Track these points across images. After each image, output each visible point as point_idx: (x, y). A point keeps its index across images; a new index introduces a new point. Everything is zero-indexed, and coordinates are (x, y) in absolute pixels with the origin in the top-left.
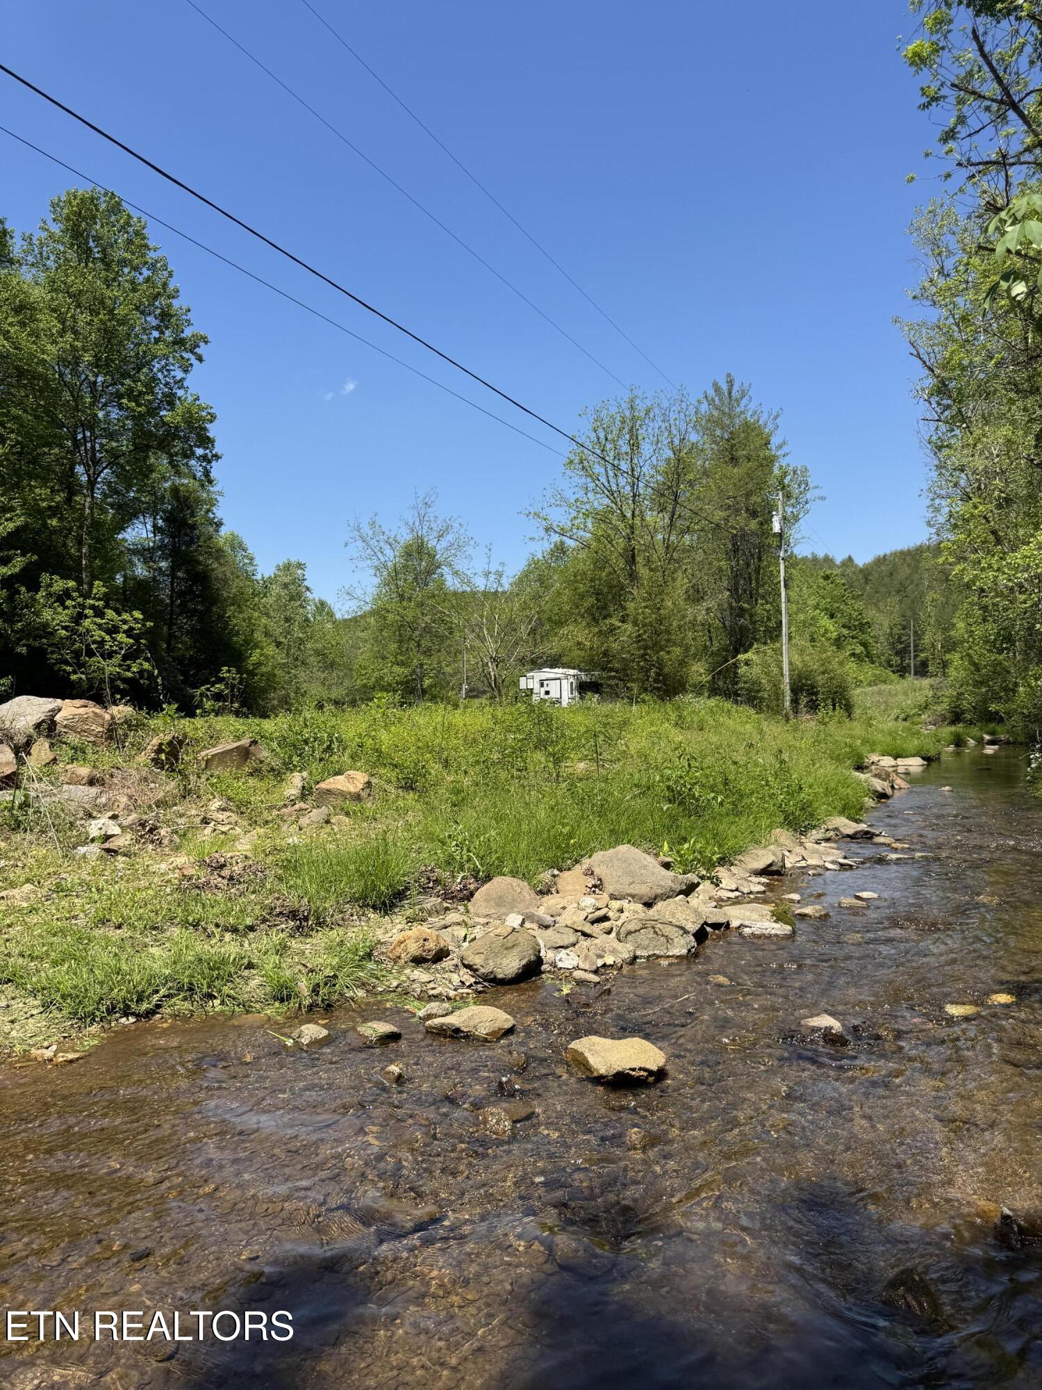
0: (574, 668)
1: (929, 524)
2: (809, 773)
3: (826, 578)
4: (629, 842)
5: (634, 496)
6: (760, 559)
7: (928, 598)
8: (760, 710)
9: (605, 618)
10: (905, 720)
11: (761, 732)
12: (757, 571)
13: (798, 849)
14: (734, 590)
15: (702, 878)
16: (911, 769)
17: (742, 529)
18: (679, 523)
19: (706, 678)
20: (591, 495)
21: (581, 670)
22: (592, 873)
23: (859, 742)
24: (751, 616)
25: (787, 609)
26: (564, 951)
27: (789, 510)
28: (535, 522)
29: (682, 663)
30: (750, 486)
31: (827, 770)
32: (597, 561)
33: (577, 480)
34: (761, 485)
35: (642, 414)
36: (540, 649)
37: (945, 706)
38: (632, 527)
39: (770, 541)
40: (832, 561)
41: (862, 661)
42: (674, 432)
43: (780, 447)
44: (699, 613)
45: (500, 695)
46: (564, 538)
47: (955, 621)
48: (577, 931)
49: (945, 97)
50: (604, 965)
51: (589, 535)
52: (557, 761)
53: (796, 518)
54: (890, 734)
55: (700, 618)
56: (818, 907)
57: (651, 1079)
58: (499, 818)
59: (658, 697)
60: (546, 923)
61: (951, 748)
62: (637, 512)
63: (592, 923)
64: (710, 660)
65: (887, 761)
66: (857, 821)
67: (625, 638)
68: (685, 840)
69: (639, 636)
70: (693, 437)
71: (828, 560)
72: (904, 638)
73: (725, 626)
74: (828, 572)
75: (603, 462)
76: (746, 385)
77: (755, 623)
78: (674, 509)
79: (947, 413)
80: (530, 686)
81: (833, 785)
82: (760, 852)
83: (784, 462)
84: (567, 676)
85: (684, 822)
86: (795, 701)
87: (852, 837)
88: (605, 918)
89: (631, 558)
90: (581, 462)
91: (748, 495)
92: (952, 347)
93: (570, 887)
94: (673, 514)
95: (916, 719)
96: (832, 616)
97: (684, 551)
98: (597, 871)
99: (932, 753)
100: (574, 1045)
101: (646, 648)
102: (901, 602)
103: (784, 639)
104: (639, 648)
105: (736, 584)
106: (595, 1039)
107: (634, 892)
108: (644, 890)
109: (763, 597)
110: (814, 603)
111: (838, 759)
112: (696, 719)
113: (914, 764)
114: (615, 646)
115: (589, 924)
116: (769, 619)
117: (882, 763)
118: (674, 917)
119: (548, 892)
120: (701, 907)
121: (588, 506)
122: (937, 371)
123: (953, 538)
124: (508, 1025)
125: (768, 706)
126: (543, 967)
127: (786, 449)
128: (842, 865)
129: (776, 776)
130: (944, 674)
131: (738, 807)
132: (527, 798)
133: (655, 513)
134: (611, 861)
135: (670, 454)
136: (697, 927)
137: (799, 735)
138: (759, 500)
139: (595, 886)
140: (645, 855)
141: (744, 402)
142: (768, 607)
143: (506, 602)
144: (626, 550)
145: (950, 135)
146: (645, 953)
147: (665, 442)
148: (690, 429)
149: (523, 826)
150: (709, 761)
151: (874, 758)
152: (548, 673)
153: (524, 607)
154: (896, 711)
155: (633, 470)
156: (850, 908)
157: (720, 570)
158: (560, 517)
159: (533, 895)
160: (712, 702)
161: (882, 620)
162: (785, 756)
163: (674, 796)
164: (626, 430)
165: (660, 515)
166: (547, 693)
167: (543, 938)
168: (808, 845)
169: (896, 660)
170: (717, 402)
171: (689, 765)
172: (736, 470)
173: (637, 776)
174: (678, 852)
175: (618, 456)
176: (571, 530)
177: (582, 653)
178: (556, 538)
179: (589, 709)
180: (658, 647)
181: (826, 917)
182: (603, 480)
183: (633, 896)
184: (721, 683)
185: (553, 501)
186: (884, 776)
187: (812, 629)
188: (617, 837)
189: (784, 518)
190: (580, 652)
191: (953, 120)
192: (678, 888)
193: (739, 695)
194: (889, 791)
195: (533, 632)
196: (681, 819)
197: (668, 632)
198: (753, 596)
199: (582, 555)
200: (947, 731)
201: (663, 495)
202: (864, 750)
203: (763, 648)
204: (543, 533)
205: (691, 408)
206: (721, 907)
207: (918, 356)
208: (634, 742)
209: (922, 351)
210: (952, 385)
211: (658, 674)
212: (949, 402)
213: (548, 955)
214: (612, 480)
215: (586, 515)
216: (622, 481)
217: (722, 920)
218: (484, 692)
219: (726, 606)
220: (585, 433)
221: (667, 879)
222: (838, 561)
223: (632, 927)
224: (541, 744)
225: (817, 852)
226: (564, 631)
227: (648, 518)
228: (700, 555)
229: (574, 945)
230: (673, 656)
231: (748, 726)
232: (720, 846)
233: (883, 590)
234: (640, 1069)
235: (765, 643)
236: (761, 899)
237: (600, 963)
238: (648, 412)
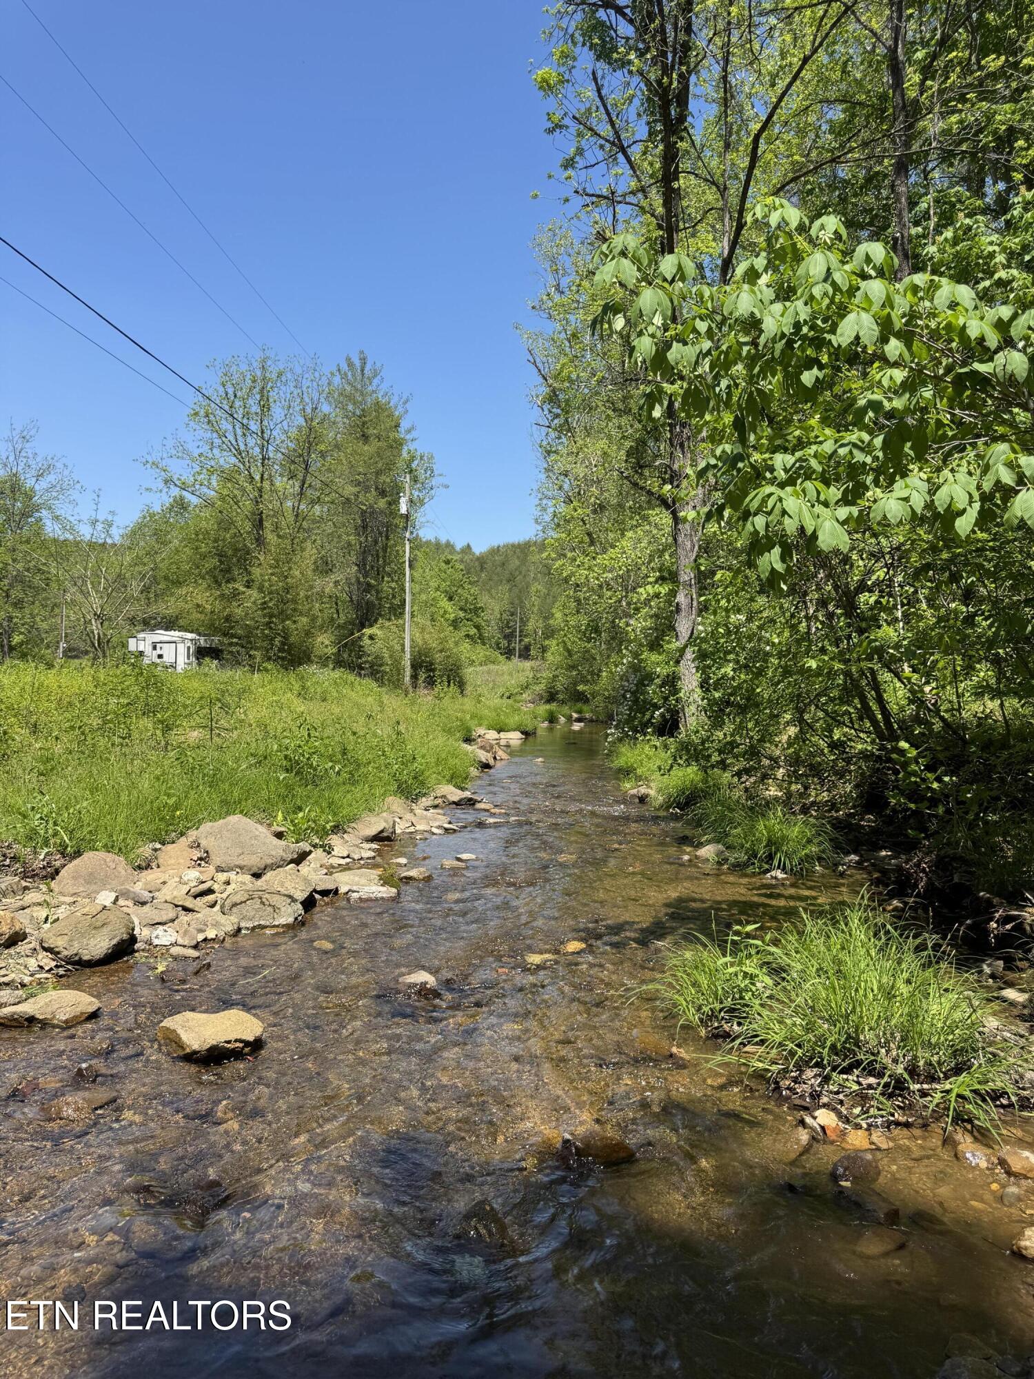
0: (192, 632)
1: (536, 521)
2: (422, 744)
3: (447, 562)
4: (241, 812)
5: (264, 459)
6: (387, 538)
7: (533, 589)
8: (382, 685)
9: (228, 581)
10: (509, 698)
11: (381, 704)
12: (385, 549)
13: (409, 816)
14: (361, 565)
15: (315, 846)
16: (512, 742)
17: (371, 507)
18: (309, 492)
19: (331, 650)
20: (216, 451)
21: (199, 634)
22: (199, 846)
23: (468, 717)
24: (378, 592)
25: (411, 589)
26: (161, 928)
27: (416, 493)
28: (155, 472)
29: (308, 634)
30: (380, 465)
31: (440, 741)
32: (222, 521)
33: (201, 433)
34: (390, 466)
35: (274, 376)
36: (153, 610)
37: (542, 686)
38: (260, 490)
39: (396, 521)
40: (453, 547)
41: (475, 642)
42: (307, 400)
43: (409, 431)
44: (328, 585)
45: (104, 656)
46: (184, 493)
47: (554, 611)
48: (177, 906)
49: (567, 127)
50: (205, 940)
51: (213, 493)
52: (167, 728)
53: (422, 503)
54: (495, 710)
55: (327, 590)
56: (422, 869)
57: (247, 1050)
58: (94, 790)
59: (282, 666)
60: (144, 900)
61: (546, 724)
62: (266, 476)
63: (195, 897)
64: (336, 632)
65: (492, 735)
66: (462, 789)
67: (249, 605)
68: (300, 809)
69: (265, 603)
70: (325, 408)
71: (449, 545)
72: (512, 624)
73: (352, 601)
74: (450, 557)
75: (230, 419)
76: (378, 365)
77: (380, 599)
78: (305, 477)
79: (556, 421)
80: (141, 648)
81: (444, 756)
82: (373, 819)
83: (412, 446)
84: (183, 640)
85: (299, 791)
86: (414, 677)
87: (457, 804)
88: (210, 891)
89: (259, 524)
90: (207, 416)
91: (378, 473)
92: (563, 360)
93: (173, 861)
94: (303, 483)
95: (518, 698)
96: (451, 599)
97: (314, 521)
98: (203, 843)
99: (529, 728)
100: (168, 1023)
101: (271, 616)
102: (510, 590)
103: (407, 616)
104: (264, 616)
105: (364, 560)
106: (189, 1014)
107: (242, 863)
108: (254, 861)
109: (389, 575)
110: (436, 585)
111: (449, 731)
112: (319, 690)
113: (514, 737)
114: (239, 611)
115: (191, 899)
116: (394, 597)
117: (487, 736)
118: (282, 886)
119: (148, 867)
120: (313, 874)
121: (213, 463)
122: (550, 381)
123: (556, 536)
124: (91, 1009)
125: (389, 680)
126: (137, 946)
127: (414, 434)
128: (446, 829)
129: (393, 746)
130: (543, 658)
131: (353, 776)
132: (129, 768)
133: (285, 479)
134: (220, 832)
135: (301, 421)
136: (306, 895)
137: (416, 708)
138: (388, 480)
139: (201, 859)
140: (258, 826)
141: (376, 381)
142: (393, 585)
143: (116, 554)
144: (253, 514)
145: (569, 164)
146: (250, 925)
147: (297, 409)
148: (322, 400)
149: (122, 798)
150: (329, 731)
151: (481, 731)
152: (161, 635)
153: (137, 561)
154: (502, 690)
155: (263, 432)
156: (453, 869)
157: (349, 544)
158: (182, 470)
159: (130, 870)
160: (337, 674)
161: (494, 606)
162: (402, 728)
163: (293, 766)
164: (257, 389)
165: (291, 482)
166: (160, 656)
167: (138, 916)
168: (418, 811)
169: (504, 643)
170: (350, 376)
171: (309, 735)
172: (366, 448)
173: (254, 745)
174: (292, 821)
175: (247, 415)
176: (194, 485)
177: (202, 617)
178: (175, 492)
179: (206, 675)
180: (283, 616)
181: (428, 879)
182: (231, 438)
183: (241, 868)
184: (345, 656)
185: (174, 452)
186: (488, 748)
187: (433, 609)
188: (228, 807)
189: (411, 501)
190: (199, 615)
191: (573, 150)
192: (289, 857)
193: (362, 669)
194: (492, 762)
195: (146, 590)
196: (297, 789)
197: (295, 601)
198: (380, 574)
199: (206, 513)
200: (543, 708)
201: (293, 462)
202: (472, 724)
203: (387, 624)
204: (161, 485)
205: (324, 378)
206: (331, 874)
207: (535, 363)
208: (253, 712)
209: (538, 360)
210: (561, 396)
211: (283, 644)
212: (559, 411)
213: (142, 933)
214: (240, 439)
215: (211, 472)
216: (251, 441)
217: (331, 886)
218: (87, 653)
219: (353, 580)
220: (213, 387)
221: (280, 849)
222: (458, 547)
223: (237, 899)
224: (148, 711)
225: (425, 818)
226: (183, 591)
227: (278, 484)
228: (329, 528)
229: (173, 921)
230: (299, 625)
231: (370, 699)
232: (335, 814)
233: (496, 578)
234: (236, 1041)
235: (390, 620)
236: (371, 864)
237: (200, 937)
238: (280, 375)
